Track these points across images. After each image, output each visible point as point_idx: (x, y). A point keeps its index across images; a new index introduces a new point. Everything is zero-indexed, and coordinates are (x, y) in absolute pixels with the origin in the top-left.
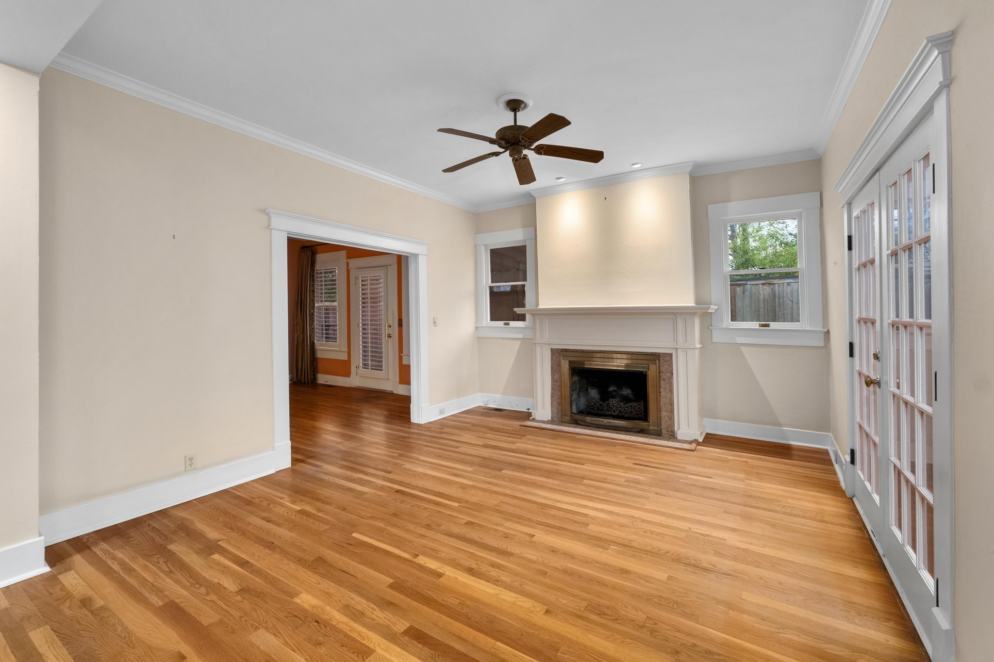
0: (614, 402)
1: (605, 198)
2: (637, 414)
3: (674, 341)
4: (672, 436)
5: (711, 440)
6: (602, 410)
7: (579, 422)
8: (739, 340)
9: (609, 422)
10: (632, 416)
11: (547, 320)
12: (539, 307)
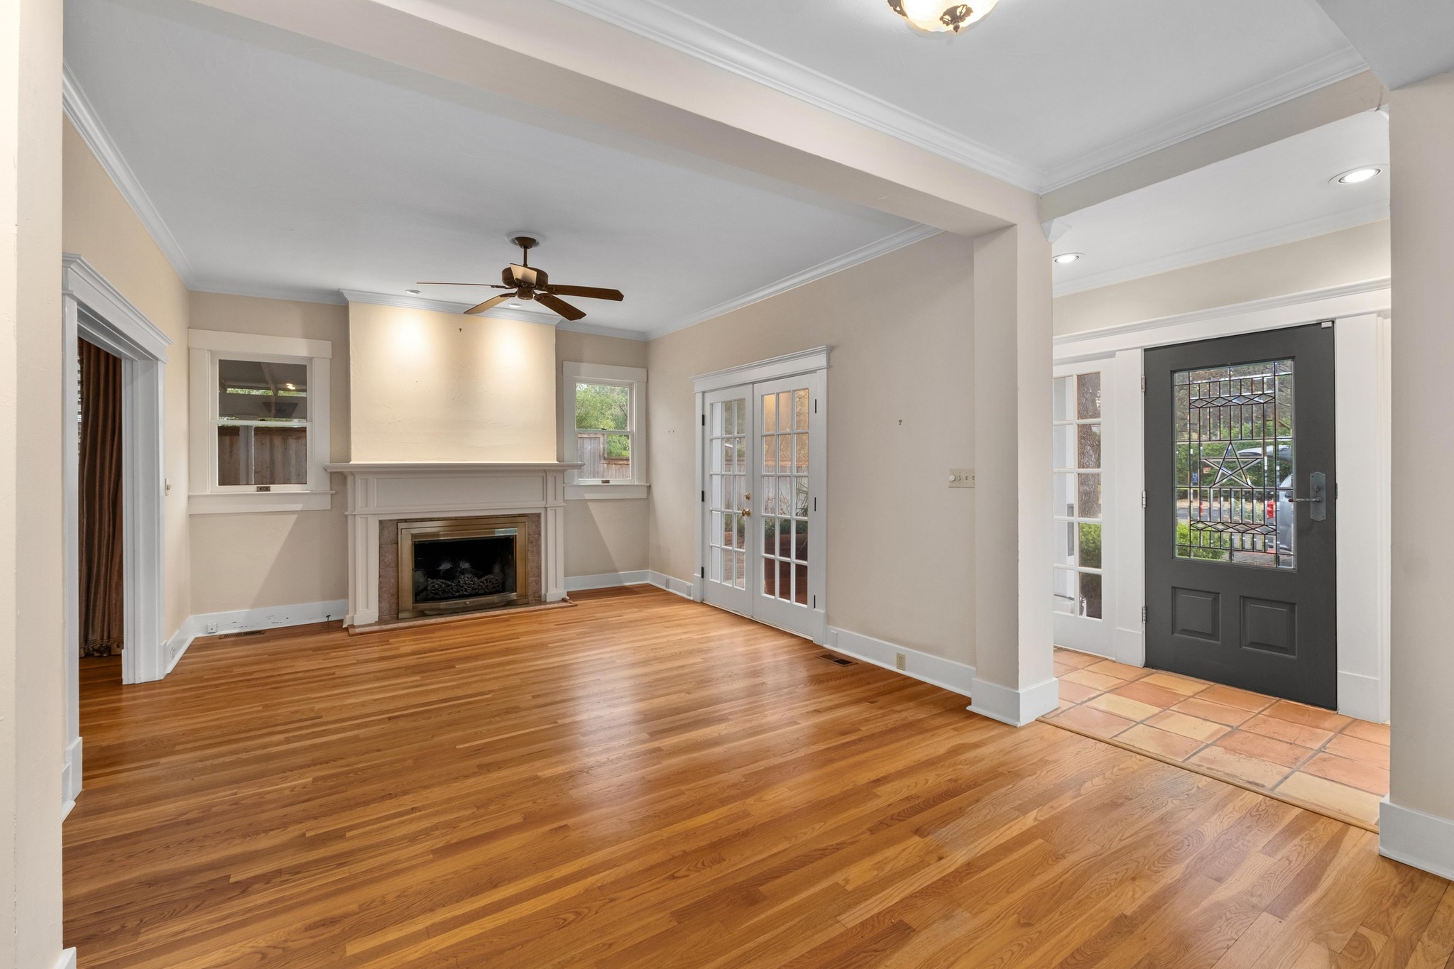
0: (466, 579)
1: (461, 329)
2: (494, 587)
3: (543, 500)
4: (540, 600)
5: (574, 596)
6: (449, 592)
7: (426, 612)
8: (588, 496)
9: (473, 602)
10: (487, 591)
11: (375, 480)
12: (351, 463)
